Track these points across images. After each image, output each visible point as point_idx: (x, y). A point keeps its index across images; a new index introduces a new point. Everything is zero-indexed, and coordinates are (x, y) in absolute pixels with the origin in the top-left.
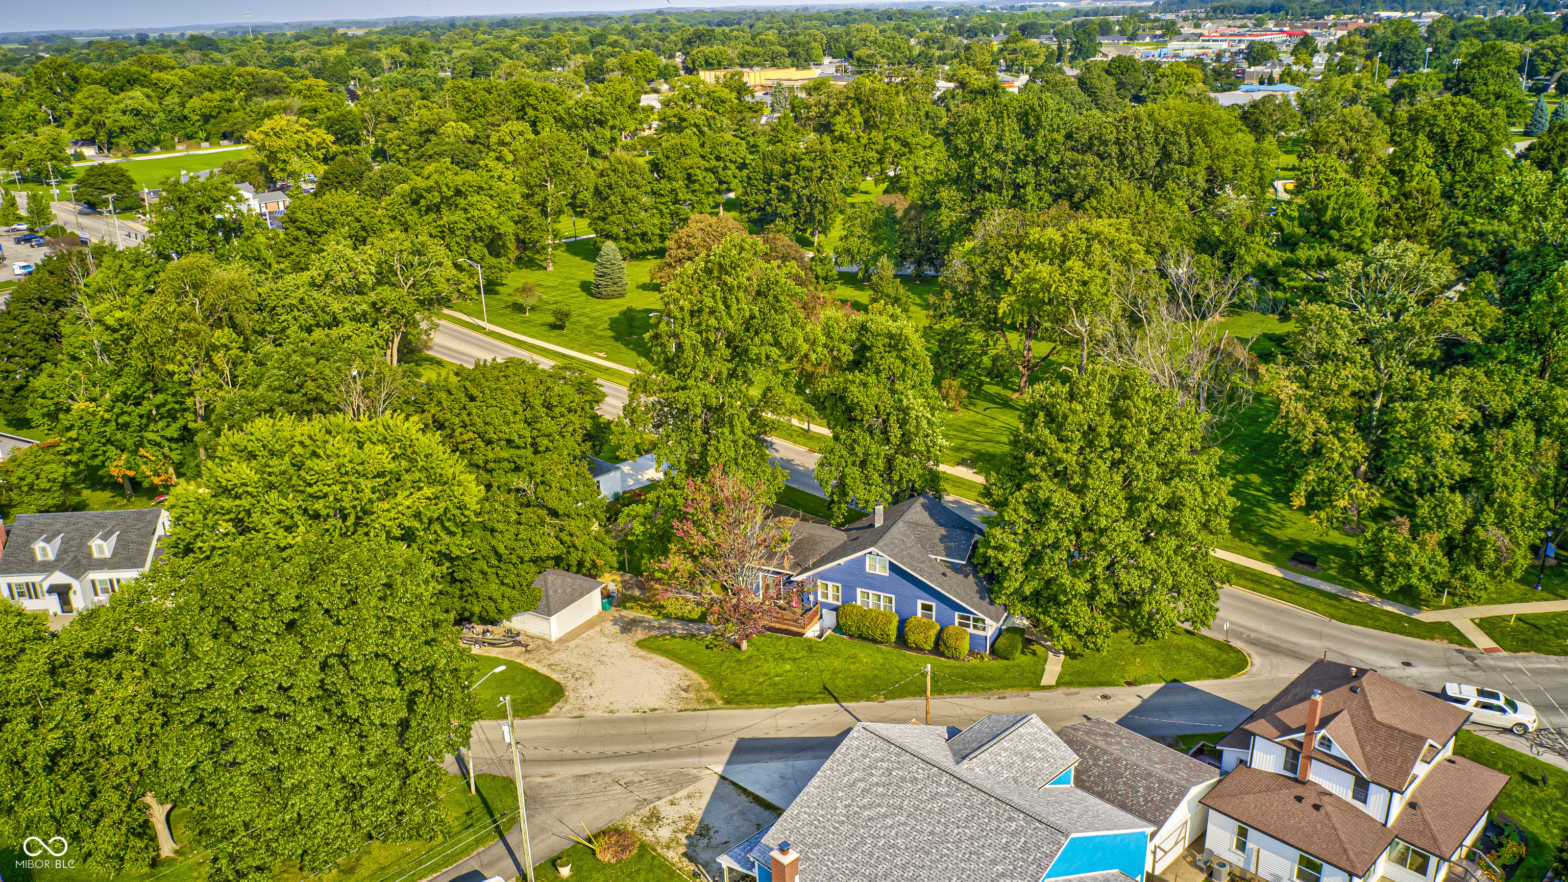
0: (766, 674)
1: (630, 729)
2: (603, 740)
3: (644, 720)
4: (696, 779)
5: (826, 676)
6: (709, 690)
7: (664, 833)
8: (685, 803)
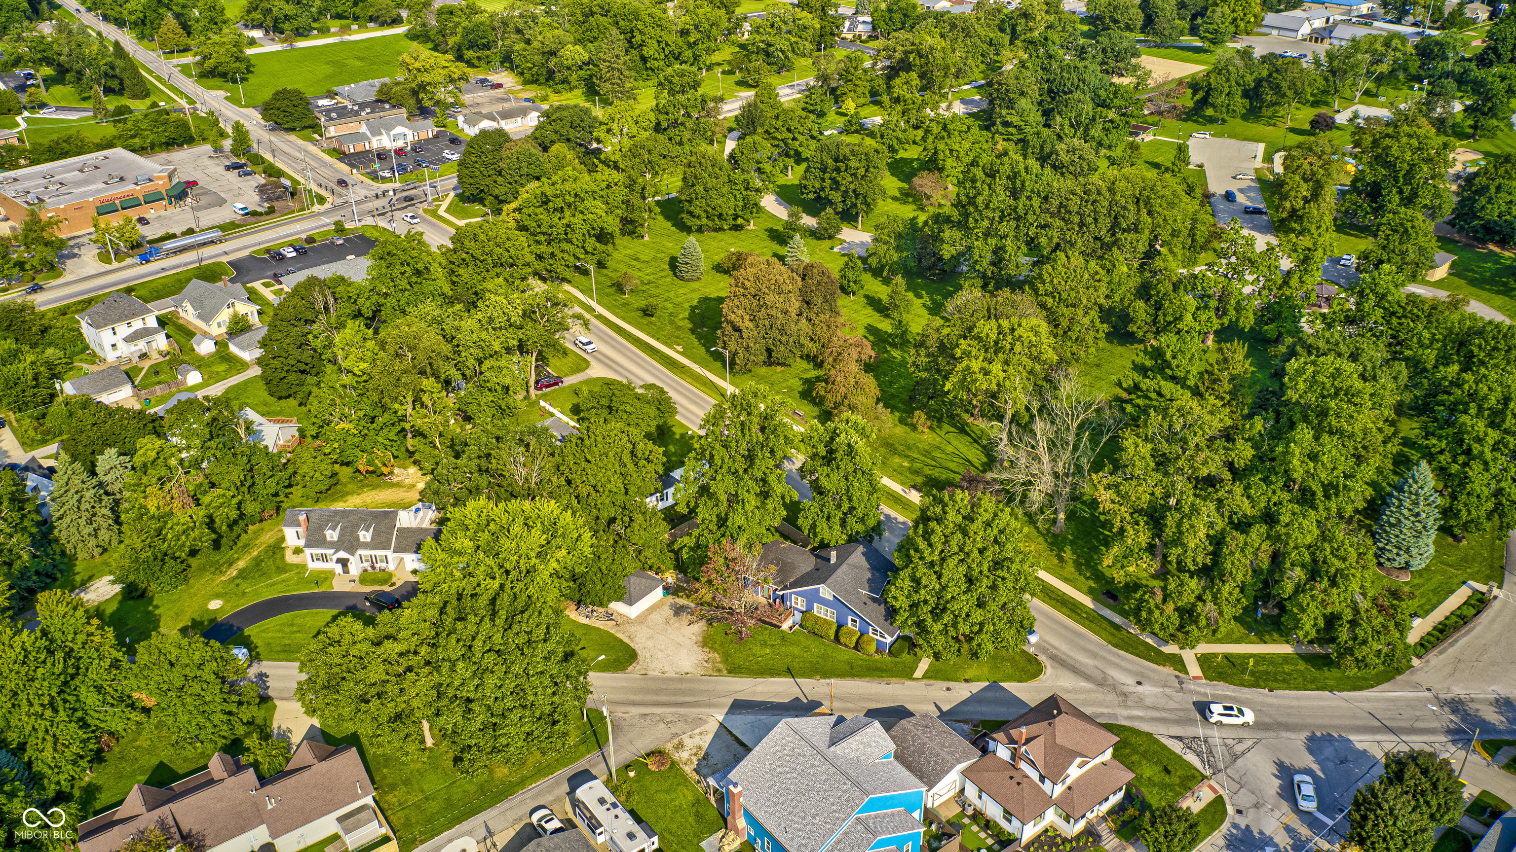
0: (754, 655)
1: (673, 686)
2: (657, 692)
4: (706, 722)
5: (790, 658)
6: (720, 663)
7: (684, 755)
8: (697, 738)
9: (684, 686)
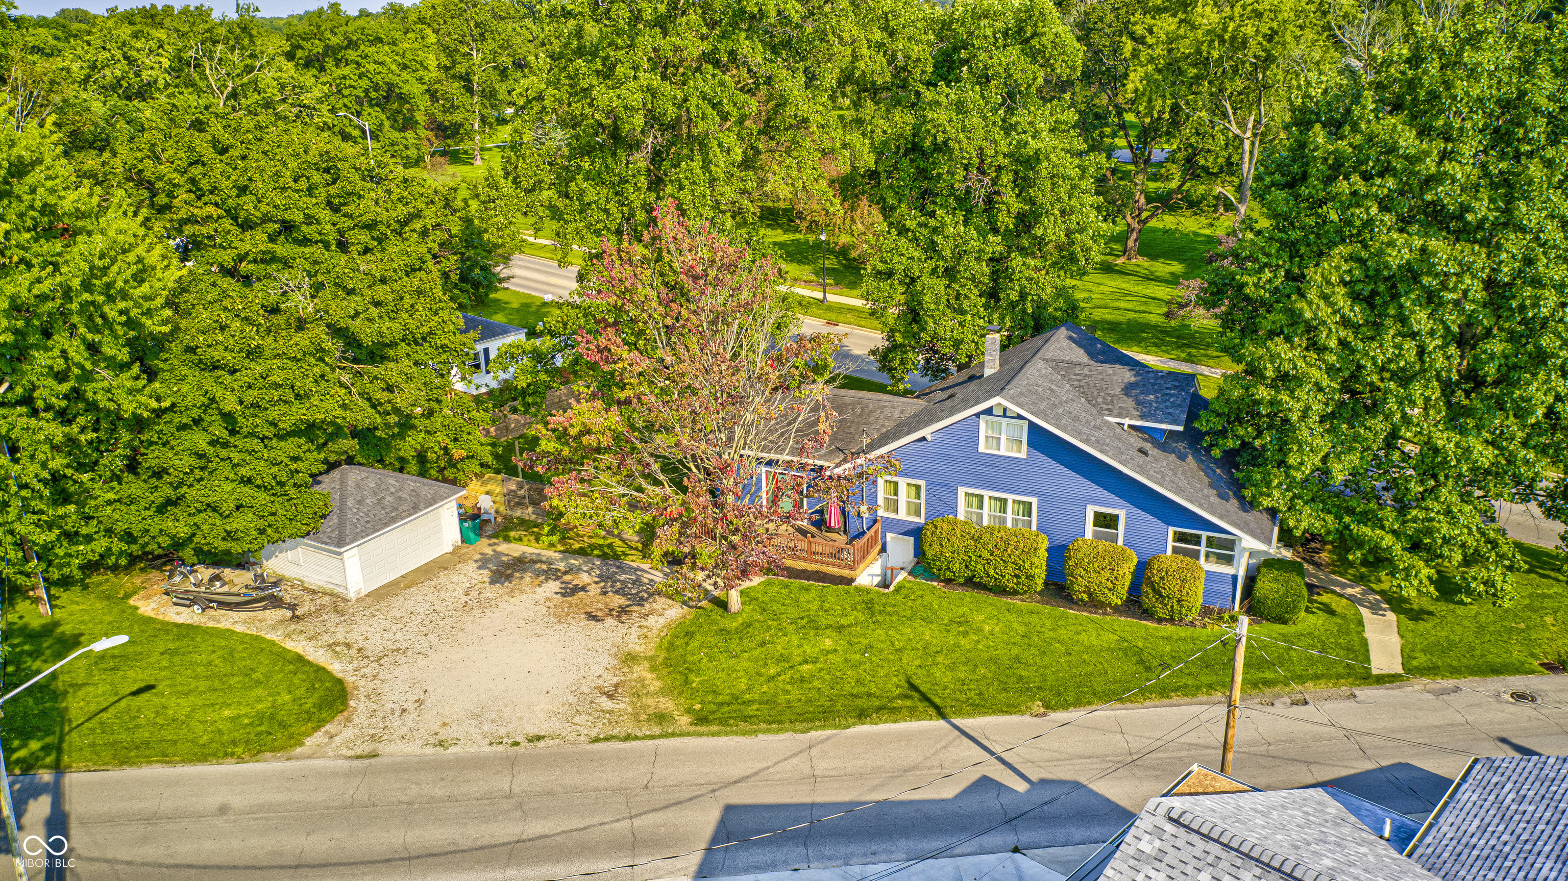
0: (782, 659)
1: (479, 785)
3: (511, 763)
5: (911, 662)
6: (662, 692)
9: (525, 781)
